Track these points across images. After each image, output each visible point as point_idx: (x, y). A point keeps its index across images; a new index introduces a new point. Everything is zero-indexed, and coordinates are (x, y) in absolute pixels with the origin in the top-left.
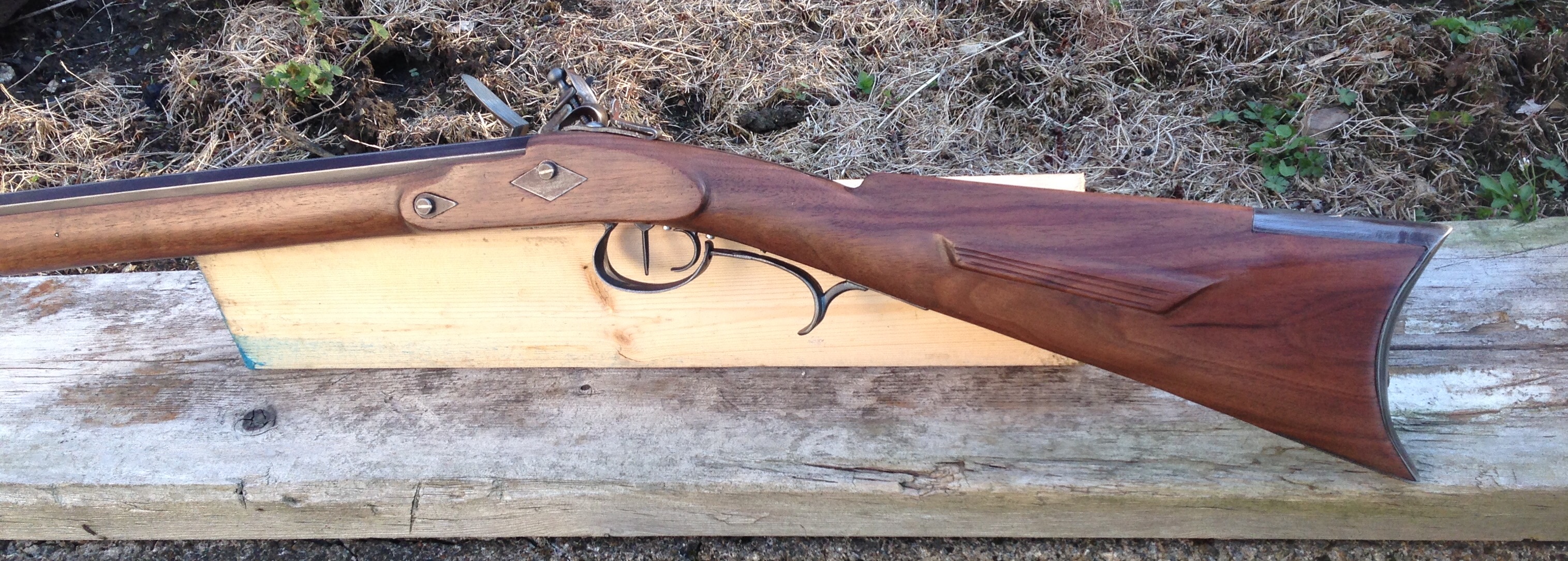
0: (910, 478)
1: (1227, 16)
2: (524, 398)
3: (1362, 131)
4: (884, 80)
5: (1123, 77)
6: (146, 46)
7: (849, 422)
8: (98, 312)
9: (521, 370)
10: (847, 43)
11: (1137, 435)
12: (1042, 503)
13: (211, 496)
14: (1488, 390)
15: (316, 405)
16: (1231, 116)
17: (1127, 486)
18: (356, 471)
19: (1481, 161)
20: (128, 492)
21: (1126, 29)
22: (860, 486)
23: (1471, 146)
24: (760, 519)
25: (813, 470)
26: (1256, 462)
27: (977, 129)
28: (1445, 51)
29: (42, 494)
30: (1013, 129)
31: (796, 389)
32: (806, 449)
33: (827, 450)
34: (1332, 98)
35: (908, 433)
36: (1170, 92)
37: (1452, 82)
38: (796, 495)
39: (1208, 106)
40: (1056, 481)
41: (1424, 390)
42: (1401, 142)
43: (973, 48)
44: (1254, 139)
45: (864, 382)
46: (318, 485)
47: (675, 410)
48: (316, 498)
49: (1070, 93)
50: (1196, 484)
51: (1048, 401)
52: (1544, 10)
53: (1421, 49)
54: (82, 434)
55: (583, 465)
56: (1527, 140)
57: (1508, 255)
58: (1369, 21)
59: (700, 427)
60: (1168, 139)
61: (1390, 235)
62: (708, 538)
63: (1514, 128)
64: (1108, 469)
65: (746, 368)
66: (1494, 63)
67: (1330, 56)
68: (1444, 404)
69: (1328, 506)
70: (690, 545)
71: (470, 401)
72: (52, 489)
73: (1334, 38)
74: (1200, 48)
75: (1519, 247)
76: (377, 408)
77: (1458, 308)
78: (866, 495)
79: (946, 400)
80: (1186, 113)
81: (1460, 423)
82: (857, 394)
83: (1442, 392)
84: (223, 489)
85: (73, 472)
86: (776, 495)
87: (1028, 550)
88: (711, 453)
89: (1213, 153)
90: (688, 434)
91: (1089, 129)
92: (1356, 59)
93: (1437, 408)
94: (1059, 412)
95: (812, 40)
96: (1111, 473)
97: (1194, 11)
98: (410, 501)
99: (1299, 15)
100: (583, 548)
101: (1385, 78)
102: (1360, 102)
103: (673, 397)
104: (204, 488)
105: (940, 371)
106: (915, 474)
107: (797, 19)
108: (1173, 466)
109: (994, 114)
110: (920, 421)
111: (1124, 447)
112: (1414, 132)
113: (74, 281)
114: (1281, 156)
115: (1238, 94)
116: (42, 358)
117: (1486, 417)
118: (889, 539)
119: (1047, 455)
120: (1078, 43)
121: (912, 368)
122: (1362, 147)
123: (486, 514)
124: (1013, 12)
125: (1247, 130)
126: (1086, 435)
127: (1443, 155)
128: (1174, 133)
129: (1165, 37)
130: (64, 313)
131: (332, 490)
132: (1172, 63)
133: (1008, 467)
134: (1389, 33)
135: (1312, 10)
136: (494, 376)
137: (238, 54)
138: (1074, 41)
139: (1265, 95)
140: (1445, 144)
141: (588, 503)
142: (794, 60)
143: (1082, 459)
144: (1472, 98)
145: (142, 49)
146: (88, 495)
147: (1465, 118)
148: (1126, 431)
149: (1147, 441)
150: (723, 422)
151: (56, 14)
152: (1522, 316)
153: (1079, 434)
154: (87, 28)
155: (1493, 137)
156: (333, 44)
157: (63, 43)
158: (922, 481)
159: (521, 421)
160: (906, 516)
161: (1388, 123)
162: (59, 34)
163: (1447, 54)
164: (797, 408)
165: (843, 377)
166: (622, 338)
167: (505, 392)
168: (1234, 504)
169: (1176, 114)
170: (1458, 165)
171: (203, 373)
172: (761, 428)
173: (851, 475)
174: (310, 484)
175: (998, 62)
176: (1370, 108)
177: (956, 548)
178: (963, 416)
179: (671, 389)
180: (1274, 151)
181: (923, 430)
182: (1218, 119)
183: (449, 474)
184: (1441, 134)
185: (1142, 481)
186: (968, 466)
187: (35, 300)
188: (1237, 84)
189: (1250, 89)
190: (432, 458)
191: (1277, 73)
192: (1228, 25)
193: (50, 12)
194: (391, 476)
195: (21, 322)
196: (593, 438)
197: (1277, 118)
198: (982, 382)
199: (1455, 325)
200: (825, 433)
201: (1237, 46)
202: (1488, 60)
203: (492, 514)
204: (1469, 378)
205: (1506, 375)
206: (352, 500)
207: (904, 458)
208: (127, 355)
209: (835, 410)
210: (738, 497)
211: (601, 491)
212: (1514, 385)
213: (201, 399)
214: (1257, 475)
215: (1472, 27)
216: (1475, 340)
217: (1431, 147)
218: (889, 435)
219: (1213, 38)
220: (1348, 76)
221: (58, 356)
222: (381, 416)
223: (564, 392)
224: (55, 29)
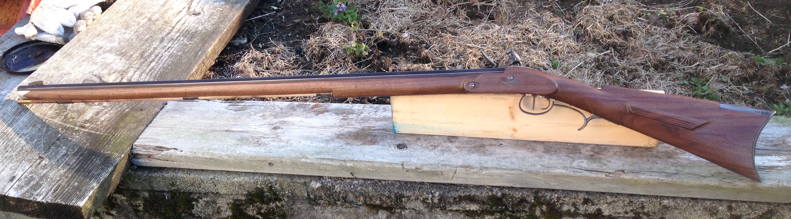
0: (608, 174)
1: (680, 51)
2: (483, 146)
3: (730, 90)
4: (562, 63)
5: (646, 68)
6: (290, 35)
7: (586, 158)
8: (337, 114)
9: (479, 138)
10: (547, 50)
11: (676, 167)
12: (648, 183)
13: (394, 166)
14: (780, 161)
15: (418, 144)
16: (686, 82)
17: (675, 180)
18: (437, 162)
19: (769, 102)
20: (368, 163)
21: (647, 52)
22: (593, 175)
23: (766, 97)
24: (560, 184)
25: (578, 170)
26: (713, 176)
27: (599, 81)
28: (757, 67)
29: (341, 162)
30: (611, 82)
31: (567, 149)
32: (575, 164)
33: (581, 165)
34: (720, 79)
35: (605, 162)
36: (663, 74)
37: (759, 77)
38: (574, 176)
39: (677, 79)
40: (653, 177)
41: (761, 160)
42: (743, 94)
43: (592, 55)
44: (694, 90)
45: (588, 148)
46: (427, 165)
47: (531, 152)
48: (425, 169)
49: (628, 72)
50: (696, 180)
51: (647, 156)
52: (787, 57)
53: (749, 66)
54: (348, 147)
55: (507, 164)
56: (785, 96)
57: (784, 126)
58: (730, 56)
59: (541, 157)
60: (665, 88)
61: (759, 112)
62: (541, 189)
63: (780, 92)
64: (669, 175)
65: (551, 142)
66: (773, 72)
67: (717, 66)
68: (767, 164)
69: (734, 189)
70: (536, 191)
71: (466, 146)
72: (344, 161)
73: (718, 60)
74: (673, 60)
75: (787, 124)
76: (437, 146)
77: (770, 139)
78: (595, 178)
79: (615, 154)
80: (670, 81)
81: (772, 169)
82: (587, 151)
83: (766, 161)
84: (397, 164)
85: (351, 157)
86: (567, 176)
87: (640, 198)
88: (546, 163)
89: (681, 94)
90: (537, 159)
91: (637, 83)
92: (727, 67)
93: (765, 165)
94: (651, 160)
95: (534, 49)
96: (670, 176)
97: (669, 48)
98: (454, 171)
99: (706, 52)
100: (502, 190)
101: (737, 74)
102: (729, 81)
103: (530, 148)
104: (392, 164)
105: (612, 146)
106: (609, 173)
107: (528, 41)
108: (689, 175)
109: (604, 76)
110: (609, 159)
111: (672, 170)
112: (748, 91)
113: (326, 105)
114: (705, 96)
115: (687, 76)
116: (325, 125)
117: (780, 168)
118: (597, 193)
119: (649, 170)
120: (629, 56)
121: (603, 145)
122: (730, 95)
123: (476, 177)
124: (604, 44)
125: (692, 87)
126: (660, 166)
127: (758, 99)
128: (667, 86)
129: (660, 56)
130: (326, 114)
131: (430, 167)
132: (663, 64)
133: (638, 173)
134: (738, 60)
135: (711, 51)
136: (471, 139)
137: (331, 40)
138: (627, 55)
139: (696, 77)
140: (758, 96)
141: (509, 175)
142: (530, 55)
143: (660, 172)
144: (766, 82)
145: (288, 35)
146: (355, 163)
147: (765, 88)
148: (673, 165)
149: (679, 168)
150: (547, 156)
151: (253, 21)
152: (789, 142)
153: (658, 165)
154: (264, 26)
155: (774, 95)
156: (362, 38)
157: (257, 31)
158: (611, 175)
159: (484, 152)
160: (605, 185)
161: (738, 88)
162: (255, 28)
163: (757, 68)
164: (569, 154)
165: (582, 146)
166: (515, 130)
167: (476, 144)
168: (706, 187)
169: (667, 81)
170: (763, 102)
171: (378, 133)
172: (559, 158)
173: (590, 172)
174: (424, 164)
175: (603, 60)
176: (732, 83)
177: (618, 196)
178: (621, 159)
179: (529, 146)
180: (703, 94)
181: (610, 162)
182: (682, 83)
183: (466, 164)
184: (756, 92)
185: (679, 179)
186: (625, 171)
187: (315, 109)
188: (687, 73)
189: (691, 75)
190: (459, 160)
191: (700, 70)
192: (681, 53)
193: (251, 20)
194: (448, 164)
195: (313, 115)
196: (508, 158)
197: (701, 84)
198: (626, 150)
199: (769, 144)
200: (580, 161)
201: (685, 60)
202: (771, 71)
203: (478, 177)
204: (773, 158)
205: (785, 158)
206: (436, 170)
207: (604, 168)
208: (352, 127)
209: (581, 155)
210: (556, 176)
211: (514, 172)
212: (787, 160)
213: (381, 140)
214: (714, 179)
215: (765, 60)
216: (775, 148)
217: (753, 97)
218: (599, 162)
219: (677, 57)
220: (725, 72)
221: (330, 125)
222: (439, 148)
223: (495, 145)
224: (254, 26)
